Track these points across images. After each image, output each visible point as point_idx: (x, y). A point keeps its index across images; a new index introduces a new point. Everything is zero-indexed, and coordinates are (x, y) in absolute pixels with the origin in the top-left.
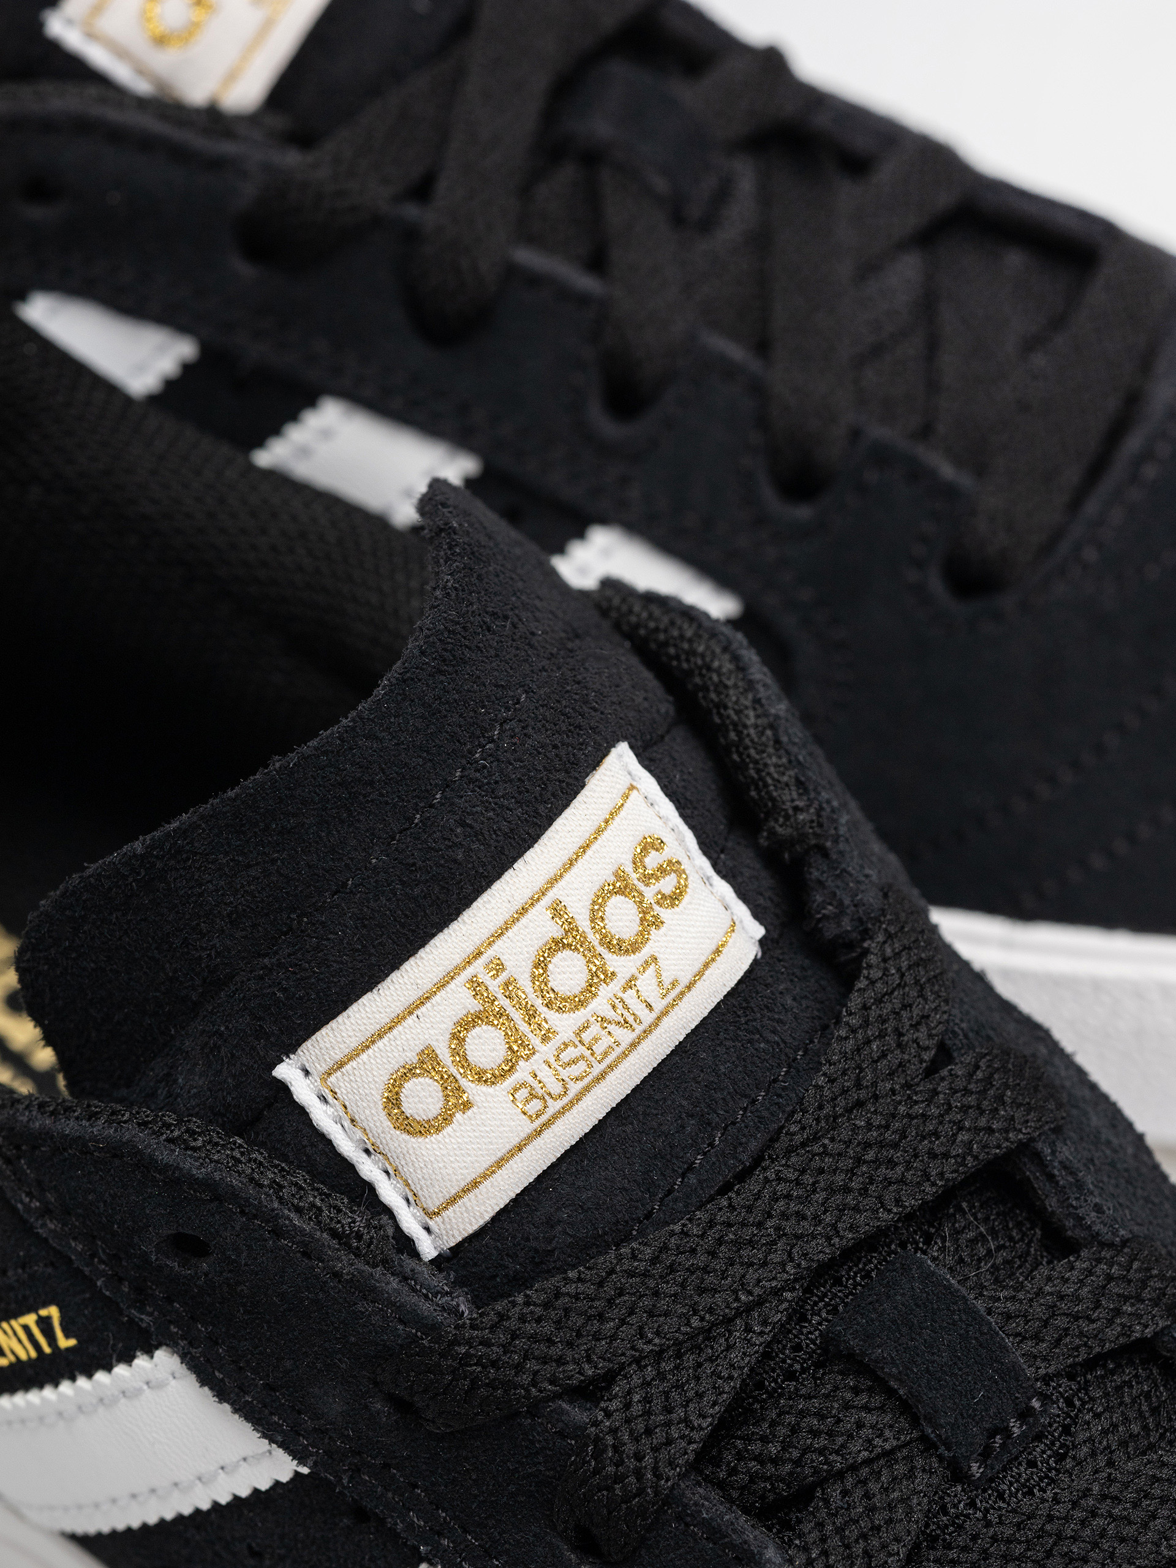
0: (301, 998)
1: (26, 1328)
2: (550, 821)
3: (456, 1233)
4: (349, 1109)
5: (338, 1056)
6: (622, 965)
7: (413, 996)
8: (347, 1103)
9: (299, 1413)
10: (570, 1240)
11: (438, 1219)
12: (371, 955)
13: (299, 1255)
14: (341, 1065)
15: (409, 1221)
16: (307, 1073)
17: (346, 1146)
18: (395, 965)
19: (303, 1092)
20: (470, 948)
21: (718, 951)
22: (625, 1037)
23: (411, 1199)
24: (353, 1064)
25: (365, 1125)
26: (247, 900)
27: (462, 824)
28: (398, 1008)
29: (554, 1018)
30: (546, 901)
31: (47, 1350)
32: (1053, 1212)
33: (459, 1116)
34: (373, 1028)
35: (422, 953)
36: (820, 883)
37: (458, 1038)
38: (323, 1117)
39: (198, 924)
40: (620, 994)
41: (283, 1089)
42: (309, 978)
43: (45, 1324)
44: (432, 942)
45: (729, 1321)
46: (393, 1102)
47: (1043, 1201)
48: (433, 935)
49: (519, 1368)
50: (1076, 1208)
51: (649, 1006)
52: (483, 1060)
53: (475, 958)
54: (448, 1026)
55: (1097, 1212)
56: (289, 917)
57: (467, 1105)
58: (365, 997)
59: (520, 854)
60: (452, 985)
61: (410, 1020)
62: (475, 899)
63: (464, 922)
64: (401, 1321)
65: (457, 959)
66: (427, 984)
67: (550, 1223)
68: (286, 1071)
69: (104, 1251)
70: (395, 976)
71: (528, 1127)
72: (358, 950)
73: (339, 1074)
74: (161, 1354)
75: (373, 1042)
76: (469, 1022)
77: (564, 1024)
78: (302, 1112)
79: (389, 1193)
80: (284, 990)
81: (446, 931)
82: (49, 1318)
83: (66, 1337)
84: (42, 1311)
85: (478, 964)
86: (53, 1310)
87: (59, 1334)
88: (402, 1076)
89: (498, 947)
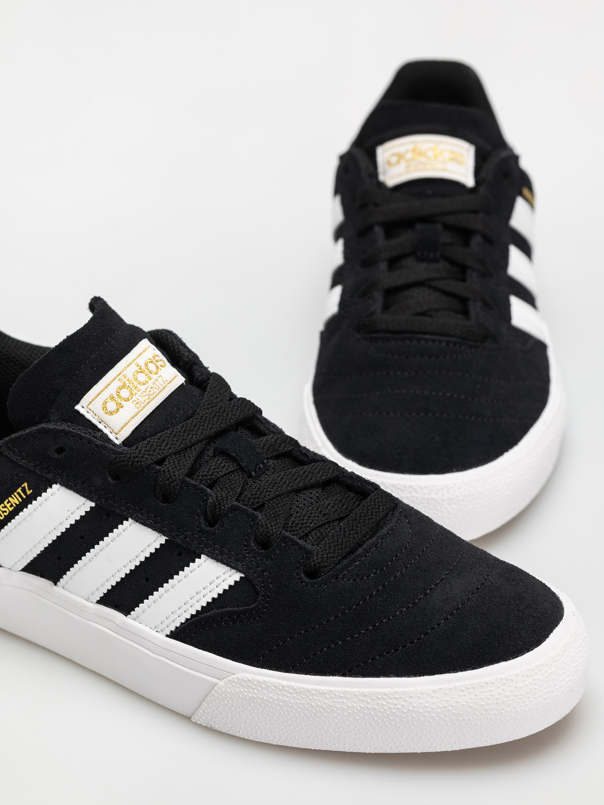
0: (80, 388)
1: (19, 494)
2: (132, 348)
3: (123, 438)
4: (94, 412)
5: (90, 400)
6: (154, 377)
7: (106, 384)
8: (94, 411)
9: (91, 487)
10: (150, 434)
11: (119, 434)
12: (95, 375)
13: (87, 443)
14: (91, 403)
15: (112, 437)
16: (83, 407)
17: (95, 421)
18: (101, 378)
19: (83, 411)
20: (118, 373)
21: (175, 377)
22: (157, 391)
23: (112, 432)
24: (94, 401)
25: (99, 415)
26: (64, 369)
27: (113, 347)
28: (103, 387)
29: (140, 387)
30: (135, 362)
31: (24, 497)
32: (263, 430)
33: (121, 409)
34: (98, 392)
35: (107, 375)
36: (196, 370)
37: (118, 393)
38: (88, 416)
39: (53, 379)
40: (154, 382)
41: (78, 412)
42: (81, 383)
43: (24, 490)
44: (109, 372)
45: (191, 447)
46: (104, 408)
47: (260, 428)
48: (109, 371)
49: (142, 457)
50: (268, 427)
51: (162, 385)
52: (125, 396)
53: (119, 375)
54: (115, 390)
55: (273, 427)
56: (74, 371)
57: (122, 407)
58: (95, 386)
59: (127, 354)
60: (115, 381)
61: (106, 389)
62: (118, 363)
63: (116, 368)
64: (113, 454)
65: (116, 375)
66: (109, 381)
67: (146, 432)
68: (78, 407)
69: (38, 462)
70: (101, 380)
71: (137, 410)
72: (92, 374)
73: (91, 405)
74: (54, 486)
75: (98, 395)
76: (121, 388)
77: (143, 388)
78: (83, 416)
79: (106, 431)
80: (76, 387)
81: (112, 370)
82: (24, 487)
83: (29, 490)
84: (22, 486)
85: (121, 376)
86: (25, 485)
87: (27, 490)
88: (105, 402)
89: (125, 372)
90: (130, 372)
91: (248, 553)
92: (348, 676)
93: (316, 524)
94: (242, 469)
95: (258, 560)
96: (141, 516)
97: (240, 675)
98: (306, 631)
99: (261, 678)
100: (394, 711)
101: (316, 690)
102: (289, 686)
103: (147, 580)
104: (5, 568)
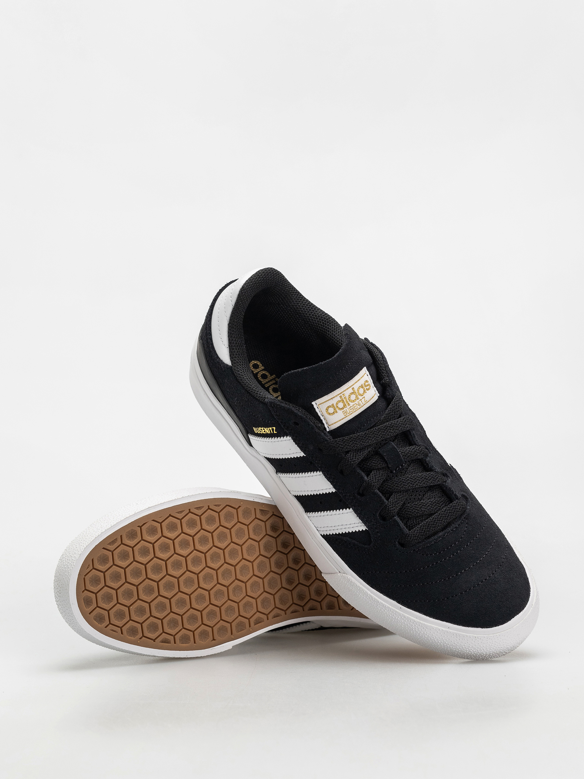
0: (318, 394)
1: (270, 429)
2: (354, 377)
3: (332, 428)
4: (321, 409)
5: (321, 402)
6: (360, 397)
9: (306, 448)
10: (346, 432)
11: (330, 426)
12: (328, 390)
13: (311, 428)
14: (321, 404)
15: (326, 426)
16: (316, 404)
17: (320, 415)
18: (331, 392)
19: (315, 407)
20: (341, 392)
21: (373, 397)
22: (359, 407)
23: (327, 423)
24: (323, 403)
25: (323, 412)
28: (330, 398)
30: (352, 387)
31: (272, 433)
32: (411, 441)
33: (335, 413)
34: (326, 400)
35: (334, 391)
37: (337, 404)
38: (317, 410)
39: (305, 382)
40: (359, 401)
41: (313, 405)
42: (319, 392)
43: (273, 430)
45: (366, 447)
46: (327, 409)
47: (410, 439)
48: (336, 389)
49: (337, 448)
50: (414, 440)
51: (363, 403)
52: (340, 407)
54: (336, 401)
57: (337, 412)
58: (326, 395)
61: (331, 400)
65: (339, 393)
66: (334, 395)
67: (345, 430)
68: (313, 403)
69: (284, 422)
71: (344, 417)
74: (289, 437)
75: (326, 402)
76: (339, 401)
77: (351, 404)
78: (315, 409)
79: (324, 422)
80: (316, 393)
82: (274, 429)
83: (275, 432)
84: (273, 428)
85: (341, 395)
86: (274, 428)
87: (274, 431)
88: (329, 407)
89: (345, 392)
90: (347, 393)
91: (374, 519)
92: (400, 603)
93: (415, 515)
94: (389, 468)
95: (377, 525)
96: (327, 475)
97: (349, 577)
98: (388, 572)
99: (358, 584)
100: (417, 630)
101: (382, 603)
102: (370, 595)
103: (321, 503)
104: (253, 447)
